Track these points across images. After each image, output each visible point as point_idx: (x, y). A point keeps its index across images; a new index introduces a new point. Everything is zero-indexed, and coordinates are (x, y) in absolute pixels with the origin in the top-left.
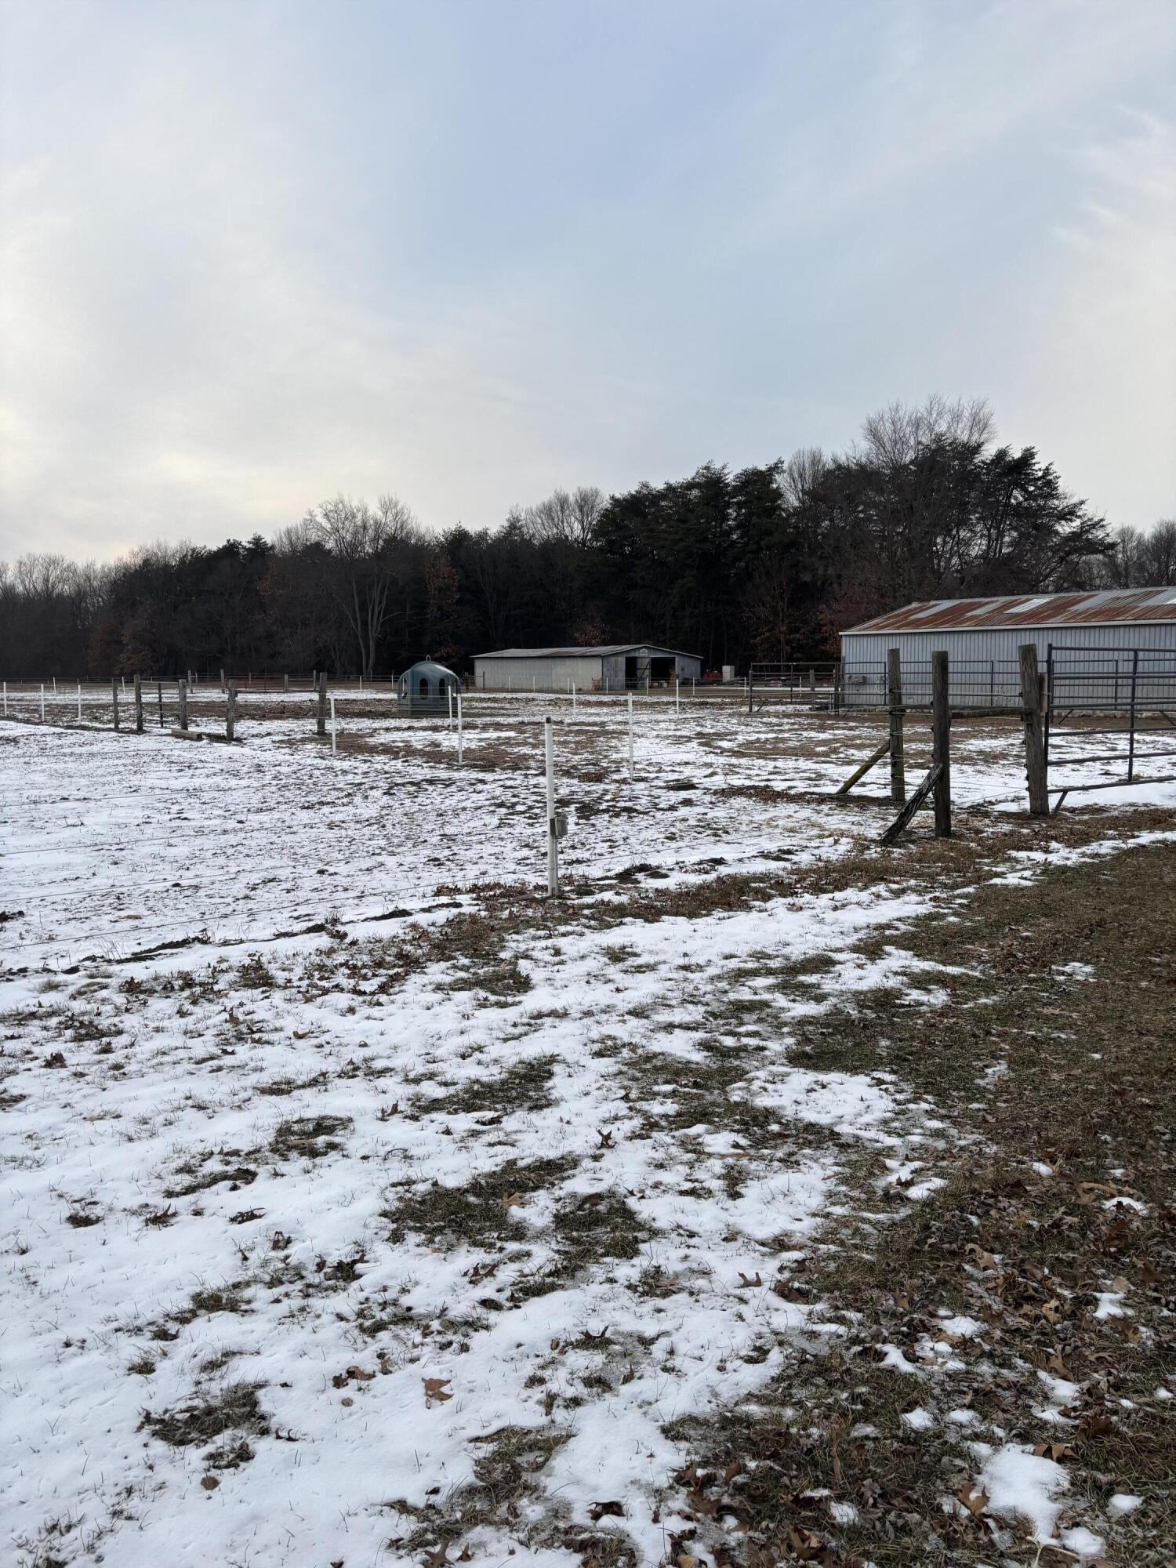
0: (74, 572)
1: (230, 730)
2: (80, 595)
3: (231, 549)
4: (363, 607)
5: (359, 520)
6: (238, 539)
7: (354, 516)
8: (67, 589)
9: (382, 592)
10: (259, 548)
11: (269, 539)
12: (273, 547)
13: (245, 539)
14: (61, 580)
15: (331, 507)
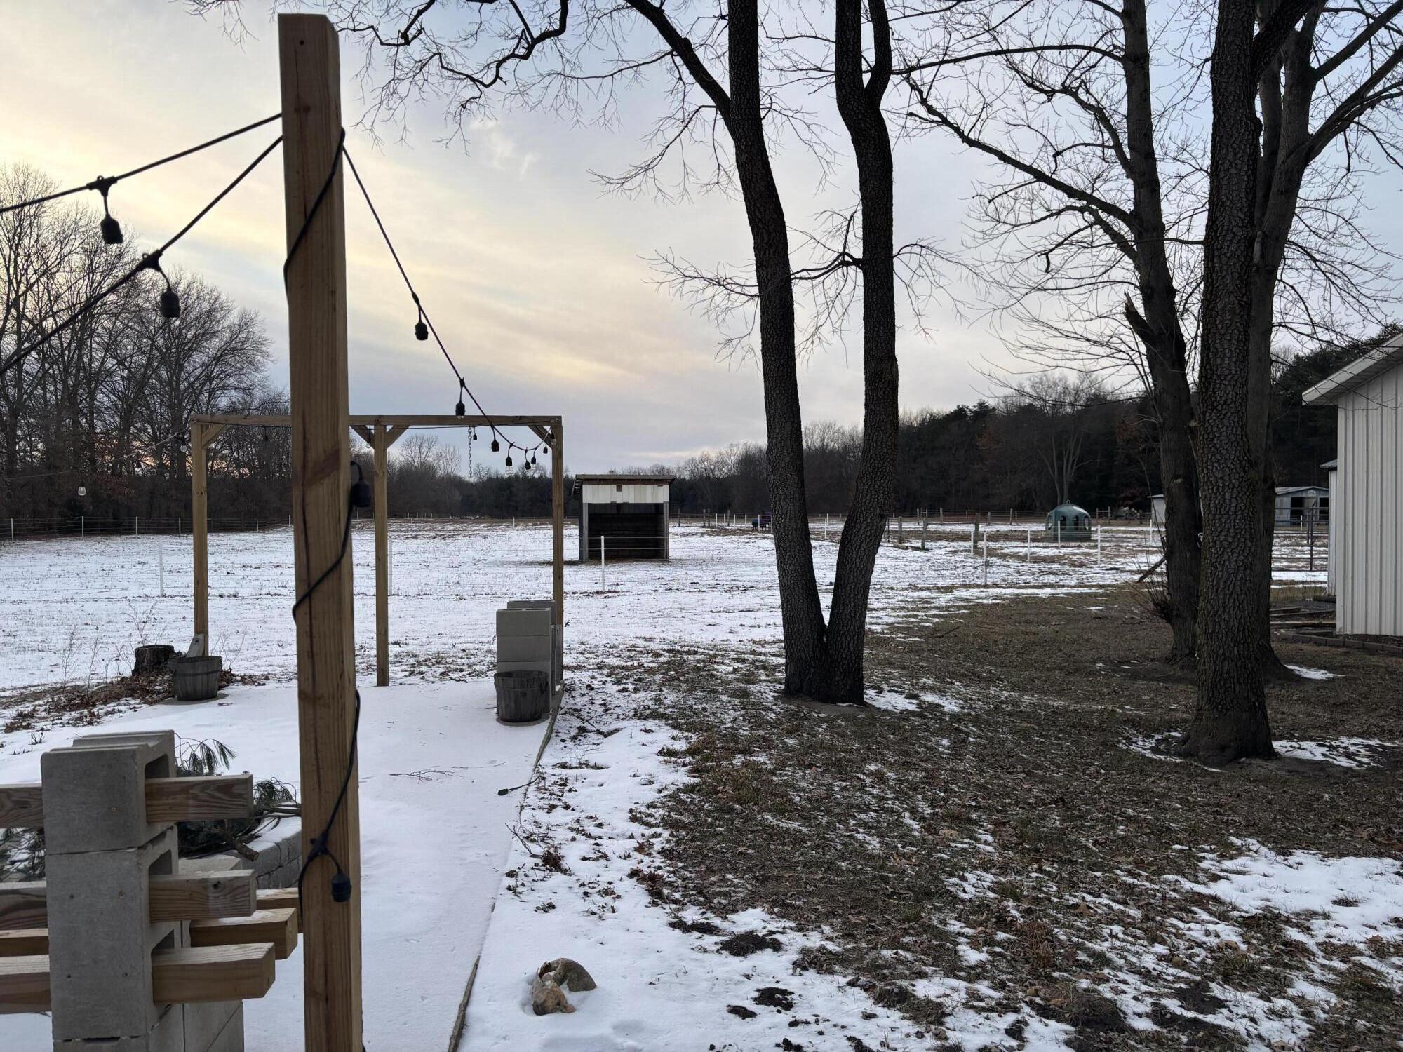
0: (843, 434)
1: (923, 545)
2: (846, 449)
3: (960, 413)
4: (1060, 457)
5: (1059, 389)
6: (966, 405)
7: (1056, 385)
8: (836, 446)
9: (1076, 445)
10: (983, 411)
11: (991, 403)
12: (994, 409)
13: (971, 404)
14: (833, 439)
15: (1037, 380)
